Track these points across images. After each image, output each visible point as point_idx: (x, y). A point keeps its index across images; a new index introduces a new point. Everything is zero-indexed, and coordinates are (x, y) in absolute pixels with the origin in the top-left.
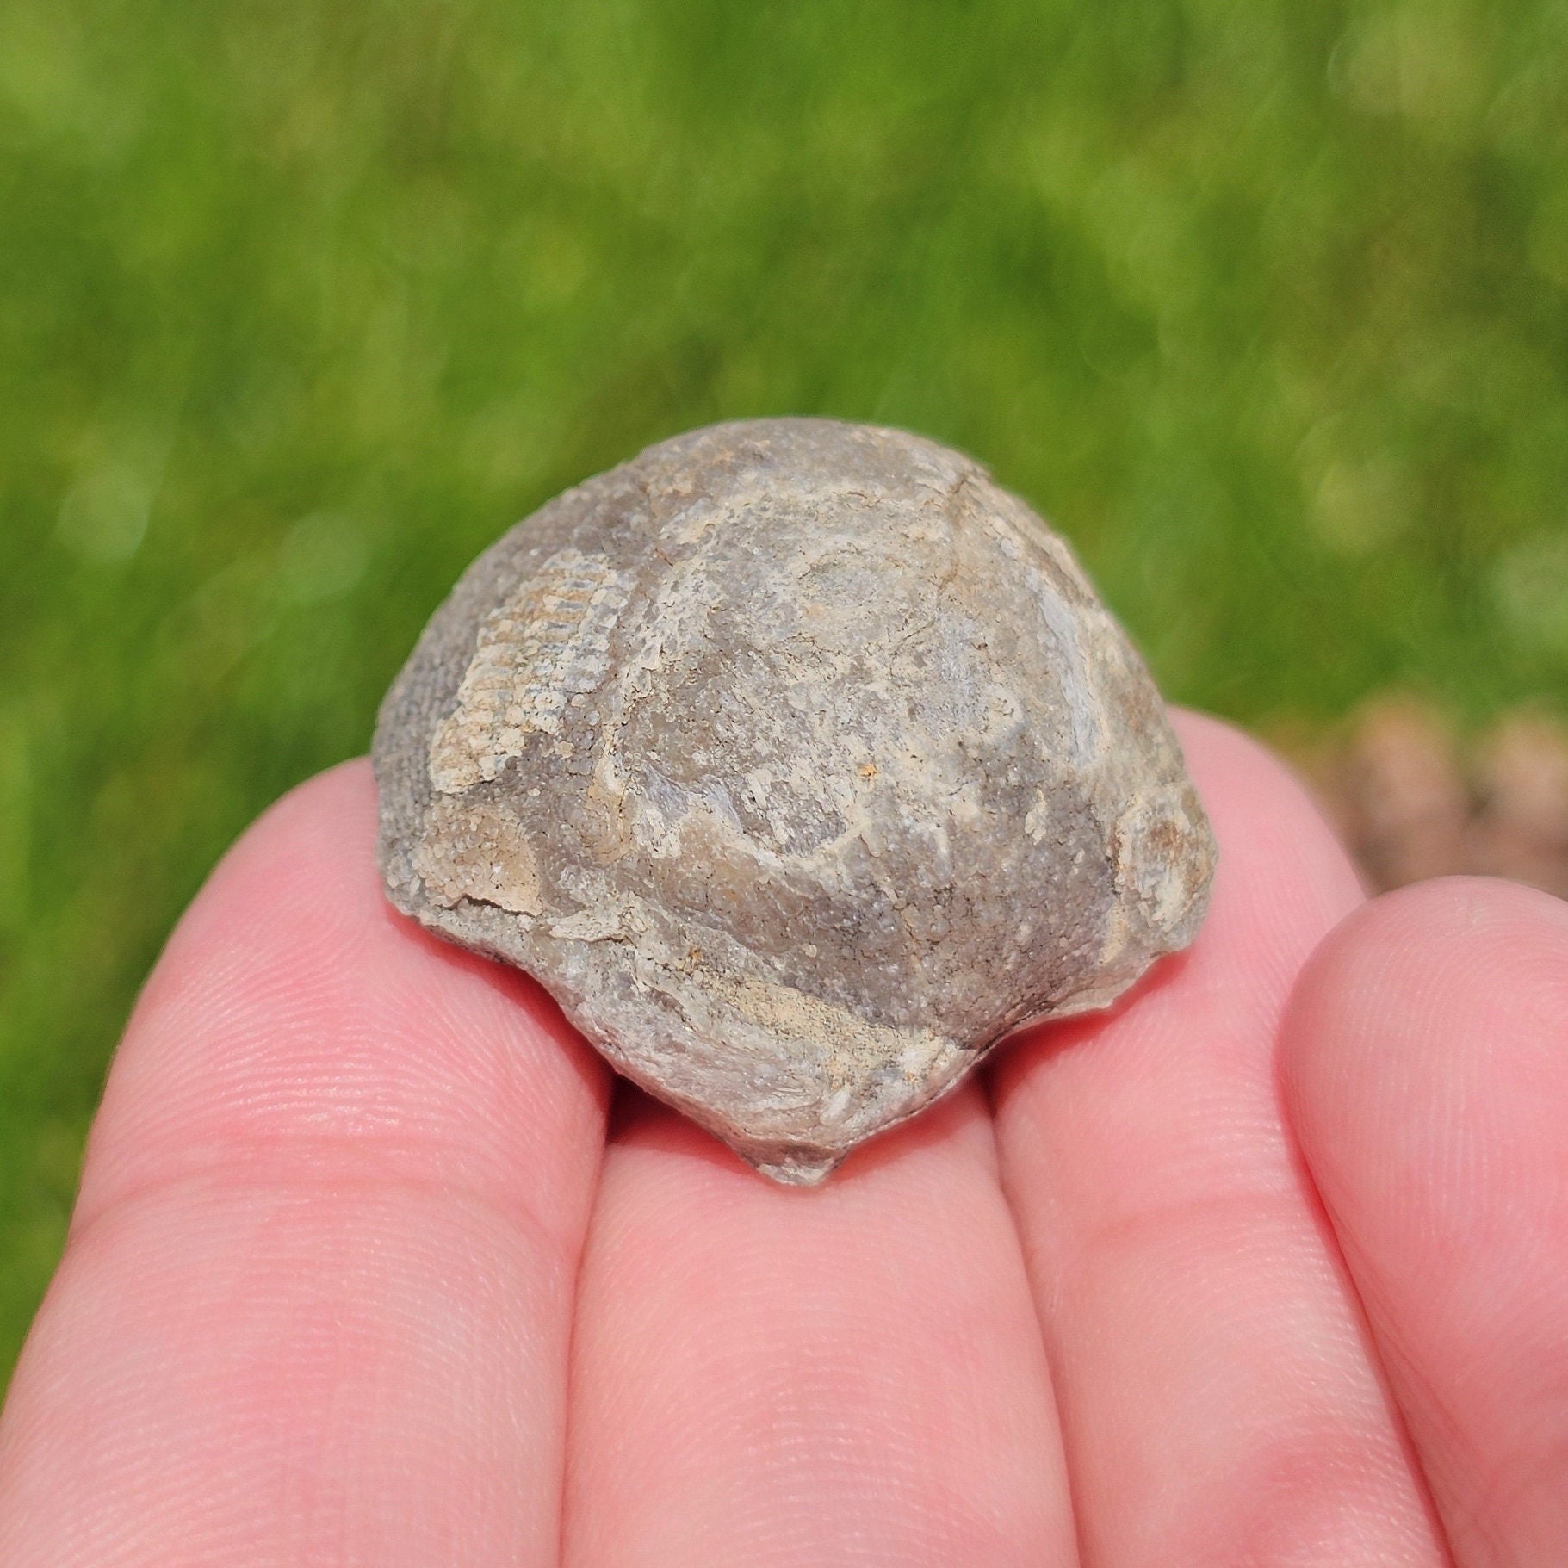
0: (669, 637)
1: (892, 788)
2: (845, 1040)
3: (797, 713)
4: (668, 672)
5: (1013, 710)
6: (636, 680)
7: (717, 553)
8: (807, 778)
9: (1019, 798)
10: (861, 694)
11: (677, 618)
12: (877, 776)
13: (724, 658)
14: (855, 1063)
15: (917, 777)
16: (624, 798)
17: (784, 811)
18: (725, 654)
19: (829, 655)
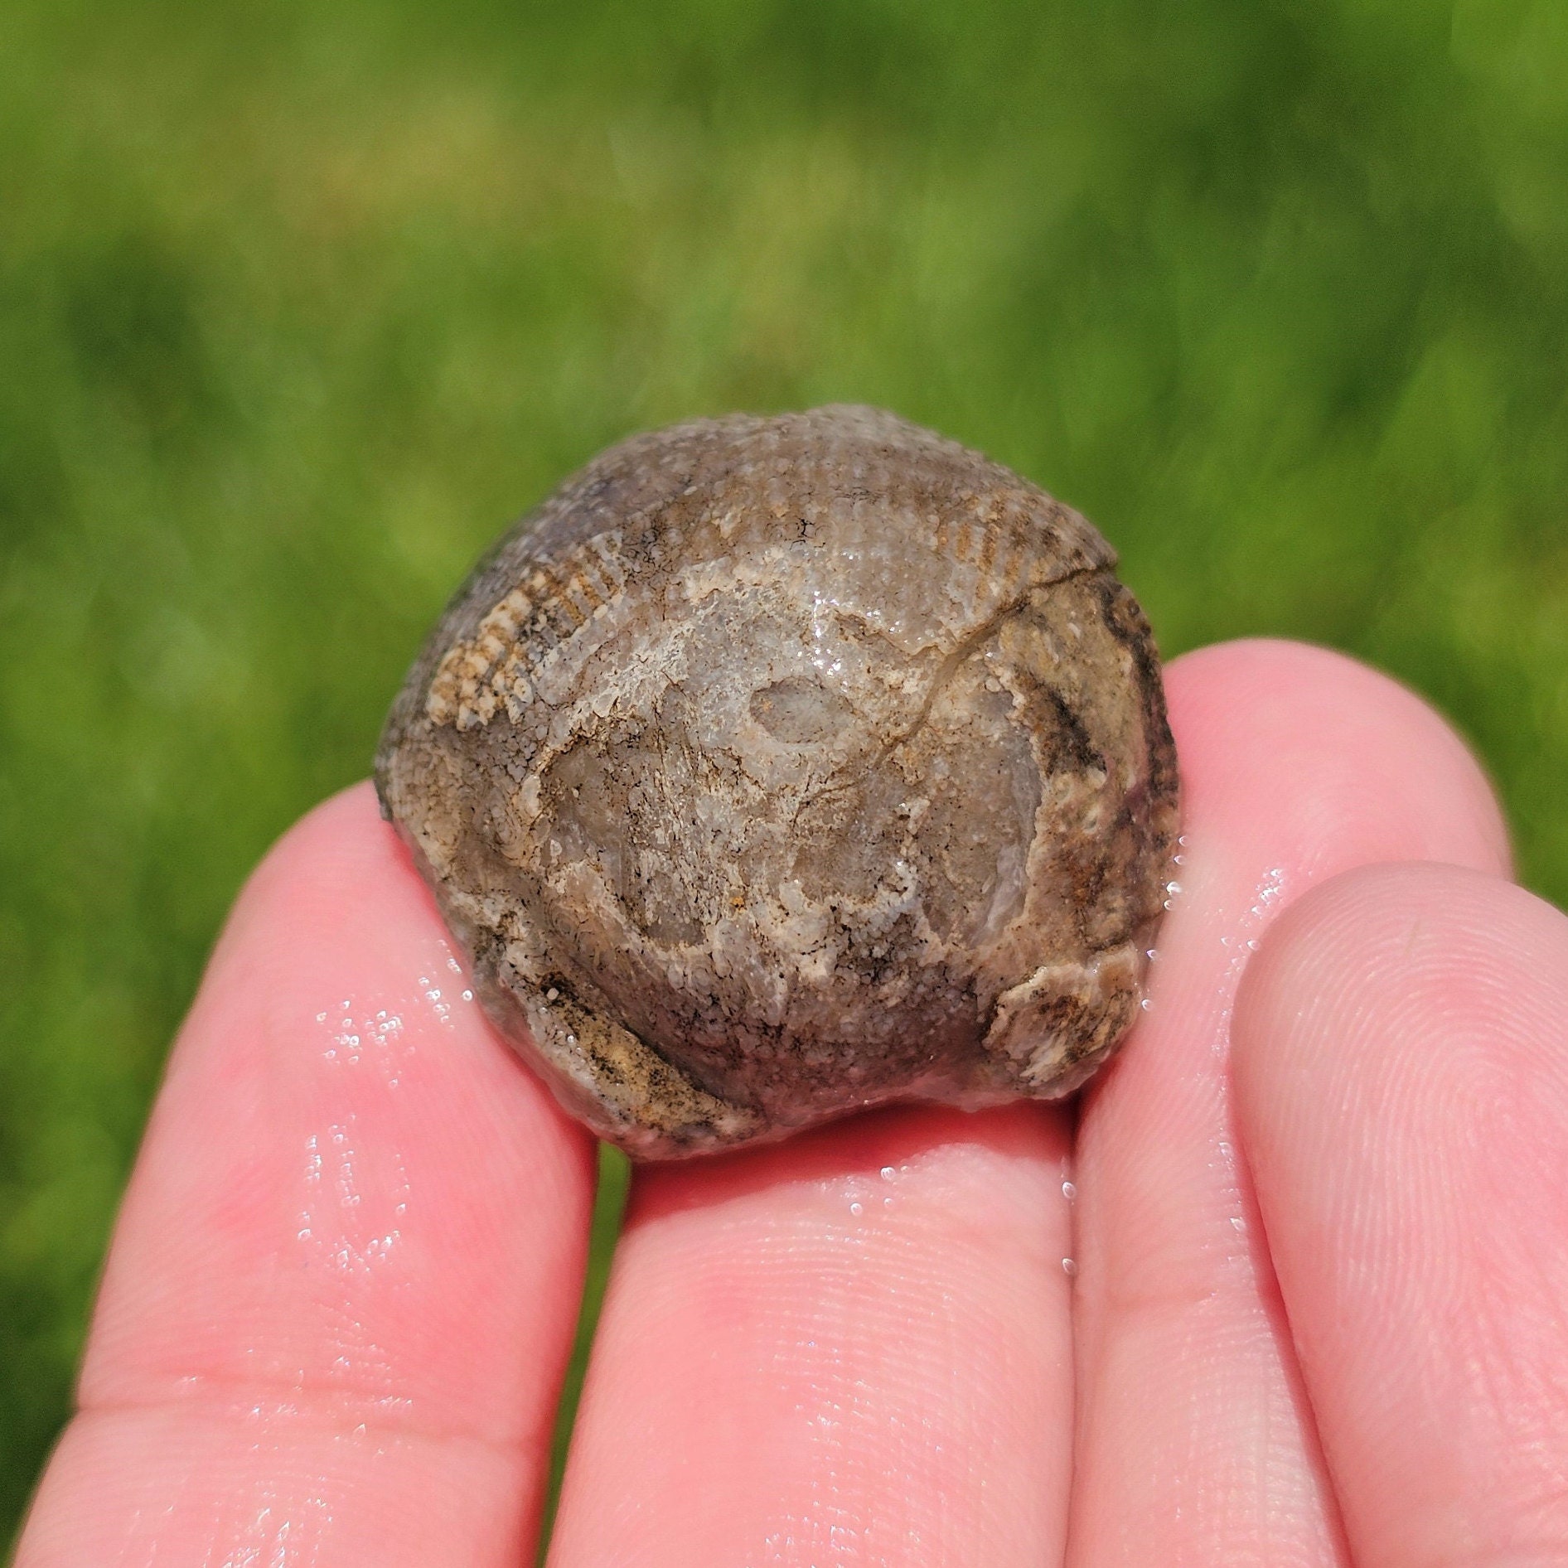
0: (625, 695)
1: (751, 927)
2: (666, 1093)
3: (698, 822)
4: (613, 725)
5: (906, 889)
6: (584, 720)
7: (706, 624)
8: (686, 881)
9: (877, 969)
10: (759, 830)
11: (641, 678)
12: (742, 911)
13: (661, 737)
14: (669, 1114)
15: (776, 926)
16: (538, 820)
17: (659, 899)
18: (663, 735)
19: (746, 780)
